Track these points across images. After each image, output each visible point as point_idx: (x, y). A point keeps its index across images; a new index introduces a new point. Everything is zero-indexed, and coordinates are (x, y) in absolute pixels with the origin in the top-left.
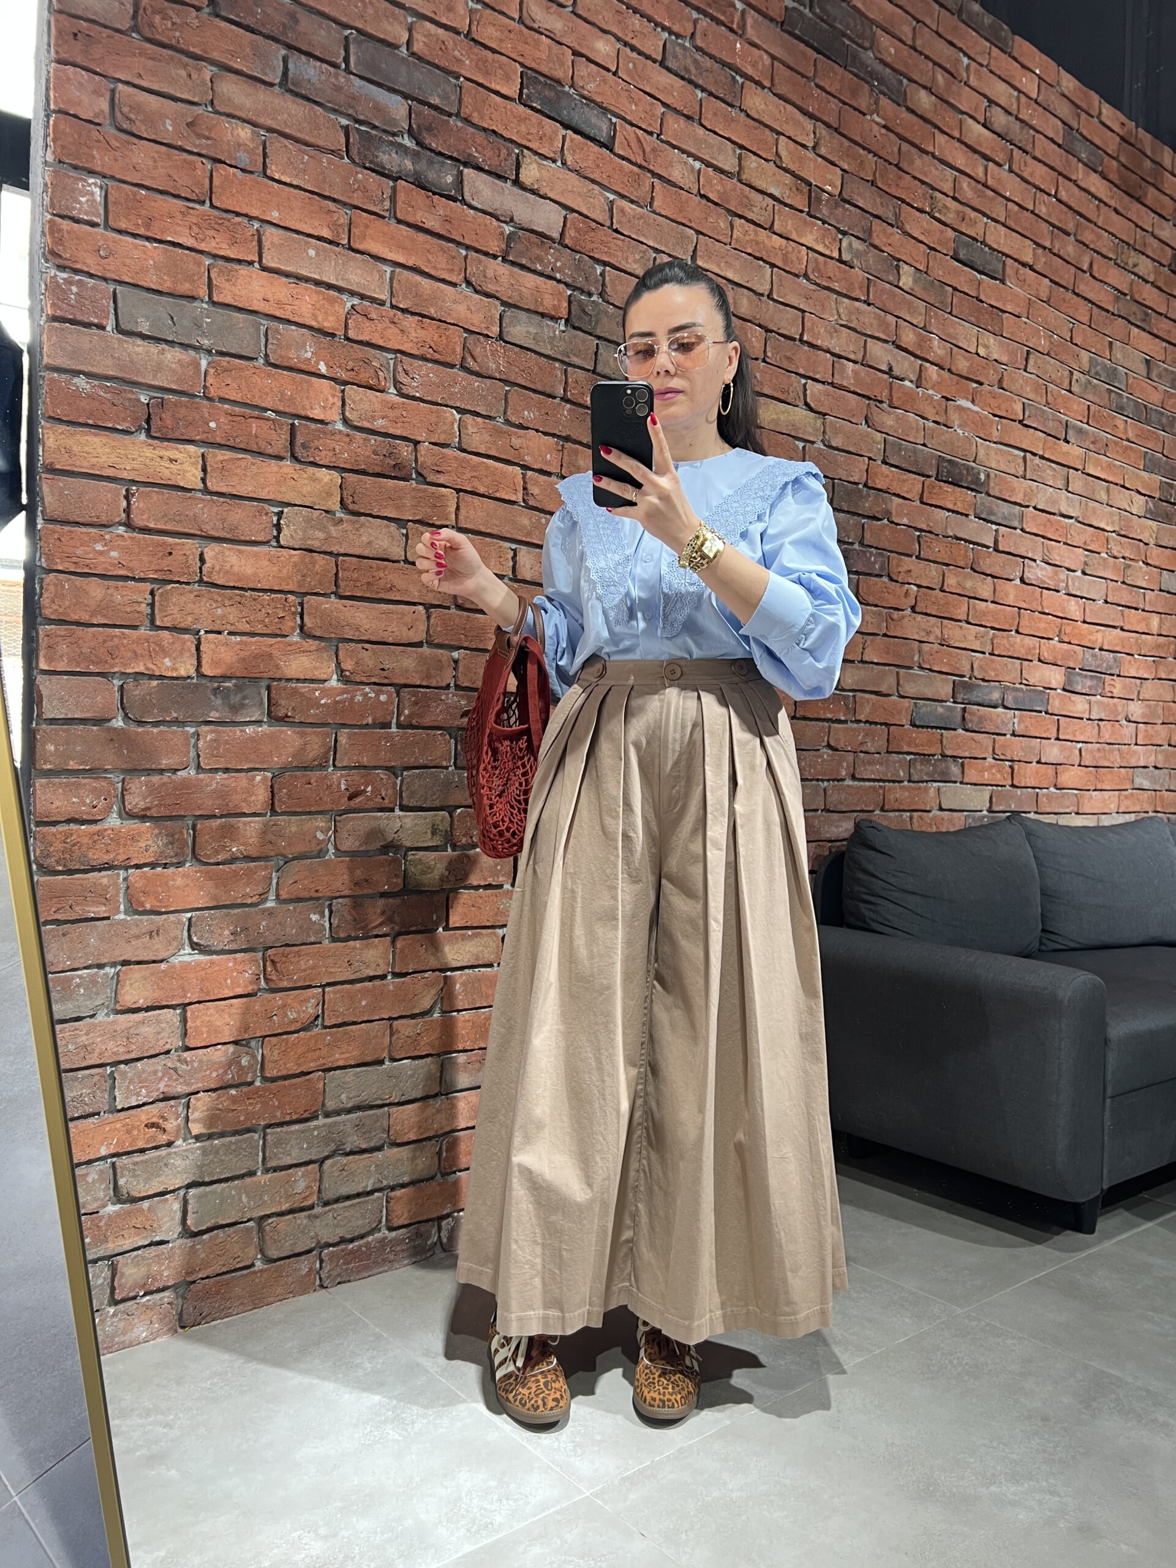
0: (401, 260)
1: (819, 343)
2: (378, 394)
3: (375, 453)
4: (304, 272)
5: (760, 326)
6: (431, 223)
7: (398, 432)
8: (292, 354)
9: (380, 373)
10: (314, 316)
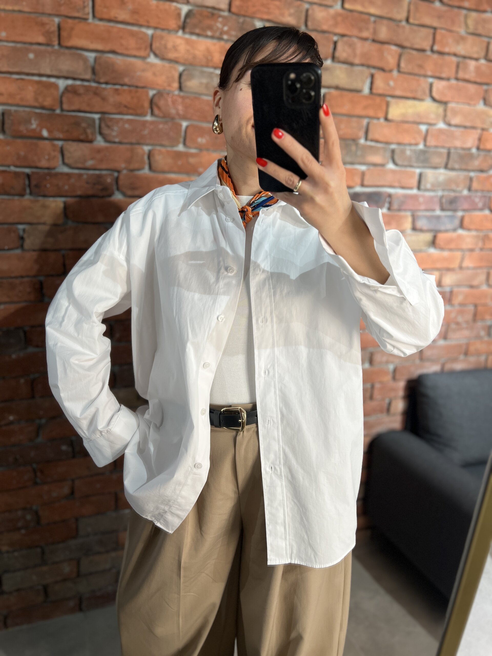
0: (99, 47)
1: (447, 50)
2: (87, 145)
3: (87, 183)
4: (26, 70)
5: (396, 45)
6: (123, 15)
7: (104, 166)
8: (22, 128)
9: (89, 131)
10: (36, 100)
